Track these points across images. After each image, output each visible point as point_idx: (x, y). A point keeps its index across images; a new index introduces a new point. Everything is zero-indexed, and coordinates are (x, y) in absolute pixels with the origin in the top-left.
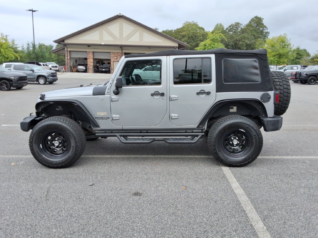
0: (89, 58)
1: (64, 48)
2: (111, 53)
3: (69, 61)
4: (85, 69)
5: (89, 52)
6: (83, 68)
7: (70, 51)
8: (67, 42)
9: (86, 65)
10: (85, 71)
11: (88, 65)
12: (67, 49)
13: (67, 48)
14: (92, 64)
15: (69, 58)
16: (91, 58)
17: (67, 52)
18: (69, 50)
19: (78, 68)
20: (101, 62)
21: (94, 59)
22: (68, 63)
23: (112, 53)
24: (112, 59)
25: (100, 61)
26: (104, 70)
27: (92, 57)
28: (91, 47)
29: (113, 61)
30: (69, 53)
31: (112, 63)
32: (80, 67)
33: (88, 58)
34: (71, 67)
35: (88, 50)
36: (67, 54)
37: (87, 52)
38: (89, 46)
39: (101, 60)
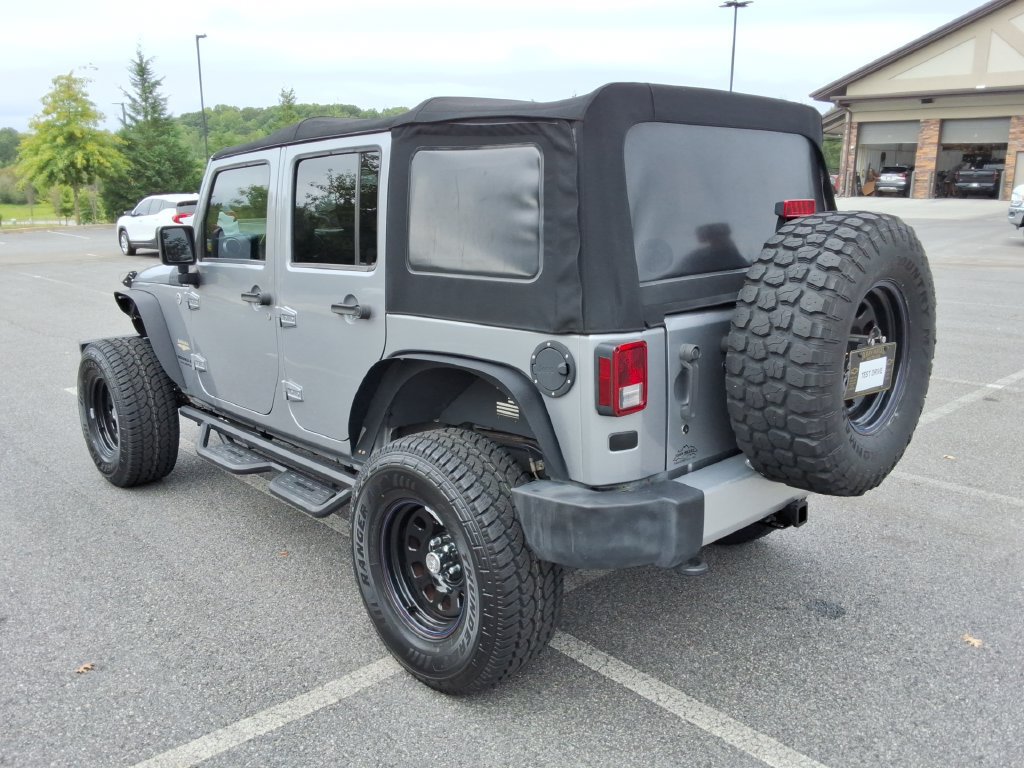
0: (923, 144)
1: (843, 117)
2: (1014, 121)
3: (852, 158)
4: (904, 183)
5: (926, 121)
6: (899, 180)
7: (860, 125)
8: (853, 92)
9: (907, 170)
10: (904, 192)
11: (916, 170)
12: (851, 118)
13: (851, 113)
14: (932, 166)
15: (852, 147)
16: (930, 143)
17: (851, 127)
18: (857, 119)
19: (879, 180)
20: (979, 155)
21: (945, 148)
22: (847, 166)
23: (1018, 118)
24: (1016, 142)
25: (977, 152)
26: (975, 185)
27: (935, 140)
28: (937, 103)
29: (1018, 152)
30: (855, 132)
31: (1009, 159)
32: (886, 178)
33: (920, 145)
34: (857, 179)
35: (921, 116)
36: (850, 133)
37: (917, 121)
38: (927, 99)
39: (981, 147)
